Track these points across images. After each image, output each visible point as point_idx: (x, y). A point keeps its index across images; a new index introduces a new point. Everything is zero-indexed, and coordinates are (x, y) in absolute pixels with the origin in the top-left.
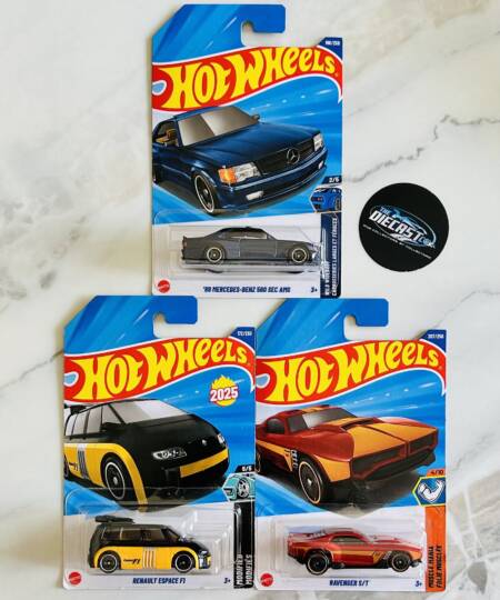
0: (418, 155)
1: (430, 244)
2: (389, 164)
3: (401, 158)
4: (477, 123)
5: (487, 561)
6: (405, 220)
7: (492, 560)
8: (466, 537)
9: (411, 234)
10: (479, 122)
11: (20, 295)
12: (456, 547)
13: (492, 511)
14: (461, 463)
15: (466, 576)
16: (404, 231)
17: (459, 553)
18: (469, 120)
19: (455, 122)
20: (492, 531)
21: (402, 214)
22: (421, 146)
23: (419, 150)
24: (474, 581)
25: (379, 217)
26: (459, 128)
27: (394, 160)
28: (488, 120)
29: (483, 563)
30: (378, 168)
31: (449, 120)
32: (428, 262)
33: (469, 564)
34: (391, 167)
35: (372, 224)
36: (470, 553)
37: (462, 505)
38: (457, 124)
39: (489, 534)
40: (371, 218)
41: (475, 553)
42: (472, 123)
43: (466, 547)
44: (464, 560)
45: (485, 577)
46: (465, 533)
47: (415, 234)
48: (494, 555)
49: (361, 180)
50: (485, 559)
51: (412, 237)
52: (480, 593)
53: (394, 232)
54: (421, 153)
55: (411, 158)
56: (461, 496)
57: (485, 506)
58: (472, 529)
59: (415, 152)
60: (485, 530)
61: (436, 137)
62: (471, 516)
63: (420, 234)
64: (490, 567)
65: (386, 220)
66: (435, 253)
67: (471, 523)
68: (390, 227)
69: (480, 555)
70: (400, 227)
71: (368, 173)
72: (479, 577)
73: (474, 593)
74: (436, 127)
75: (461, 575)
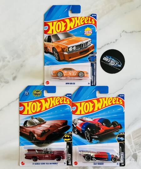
0: (116, 41)
1: (120, 66)
2: (108, 44)
3: (111, 42)
4: (132, 32)
5: (137, 153)
6: (113, 59)
7: (139, 152)
8: (131, 146)
9: (114, 63)
10: (133, 32)
11: (7, 82)
12: (129, 149)
13: (139, 139)
14: (130, 126)
15: (132, 157)
16: (113, 63)
17: (130, 150)
18: (130, 31)
19: (126, 32)
20: (139, 144)
21: (112, 58)
22: (117, 39)
23: (116, 40)
24: (134, 158)
25: (105, 59)
26: (127, 33)
27: (109, 43)
28: (135, 31)
29: (136, 153)
30: (105, 45)
31: (124, 32)
32: (119, 71)
33: (132, 154)
34: (109, 45)
35: (104, 61)
36: (132, 151)
37: (130, 138)
38: (126, 33)
39: (138, 145)
40: (103, 59)
41: (134, 151)
42: (131, 32)
43: (131, 149)
44: (131, 152)
45: (137, 157)
46: (131, 145)
47: (116, 63)
48: (139, 151)
49: (100, 49)
50: (137, 152)
51: (115, 64)
52: (135, 162)
53: (110, 63)
54: (117, 41)
55: (114, 42)
56: (130, 135)
57: (136, 138)
58: (133, 144)
59: (115, 41)
60: (137, 144)
61: (121, 36)
62: (133, 141)
63: (117, 63)
64: (138, 154)
65: (108, 60)
66: (121, 68)
67: (133, 142)
68: (109, 61)
69: (135, 151)
70: (111, 62)
71: (102, 47)
72: (135, 157)
73: (134, 162)
74: (121, 34)
75: (130, 156)
